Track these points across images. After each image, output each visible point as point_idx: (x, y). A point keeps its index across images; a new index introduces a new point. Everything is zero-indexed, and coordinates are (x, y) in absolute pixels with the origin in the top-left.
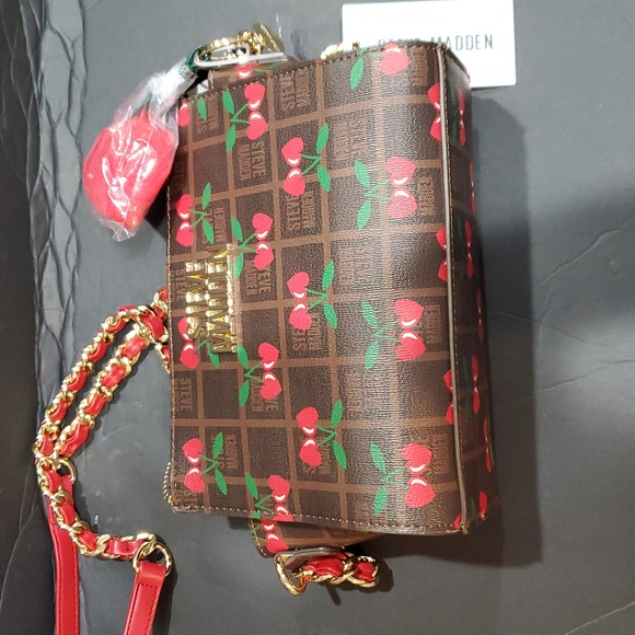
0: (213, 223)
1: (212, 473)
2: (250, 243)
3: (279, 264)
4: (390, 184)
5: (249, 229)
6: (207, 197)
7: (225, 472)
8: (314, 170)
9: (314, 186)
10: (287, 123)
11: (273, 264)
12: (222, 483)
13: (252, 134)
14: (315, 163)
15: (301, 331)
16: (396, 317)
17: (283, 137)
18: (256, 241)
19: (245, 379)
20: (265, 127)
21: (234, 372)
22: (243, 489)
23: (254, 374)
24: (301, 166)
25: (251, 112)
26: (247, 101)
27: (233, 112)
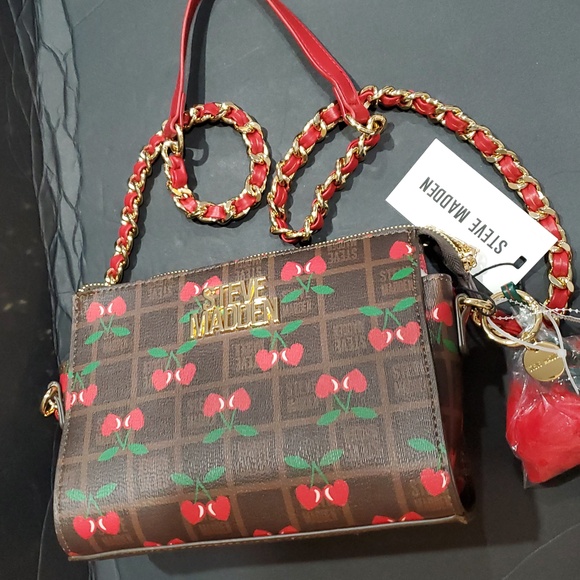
0: (300, 299)
2: (279, 343)
3: (257, 377)
4: (325, 484)
5: (291, 340)
6: (323, 290)
7: (100, 341)
8: (336, 406)
9: (322, 409)
11: (259, 371)
12: (93, 339)
13: (373, 333)
14: (342, 406)
15: (203, 406)
16: (215, 499)
17: (368, 369)
18: (280, 349)
19: (169, 352)
20: (378, 348)
21: (175, 340)
22: (88, 360)
23: (173, 361)
24: (341, 391)
25: (393, 331)
26: (404, 325)
27: (395, 310)
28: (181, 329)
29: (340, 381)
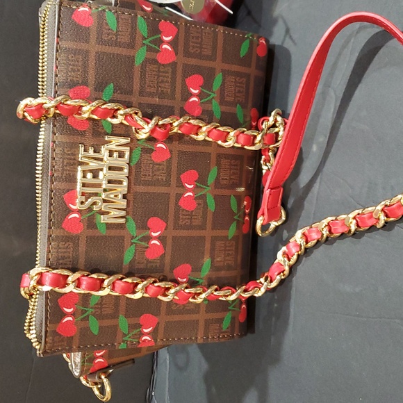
1: (86, 319)
2: (148, 141)
7: (99, 317)
8: (210, 102)
10: (193, 61)
11: (170, 160)
12: (94, 326)
14: (211, 97)
15: (187, 211)
17: (189, 71)
18: (155, 141)
19: (132, 244)
20: (174, 59)
21: (122, 238)
22: (116, 327)
23: (141, 240)
24: (199, 96)
25: (163, 42)
26: (160, 32)
27: (146, 36)
28: (113, 233)
29: (192, 95)
